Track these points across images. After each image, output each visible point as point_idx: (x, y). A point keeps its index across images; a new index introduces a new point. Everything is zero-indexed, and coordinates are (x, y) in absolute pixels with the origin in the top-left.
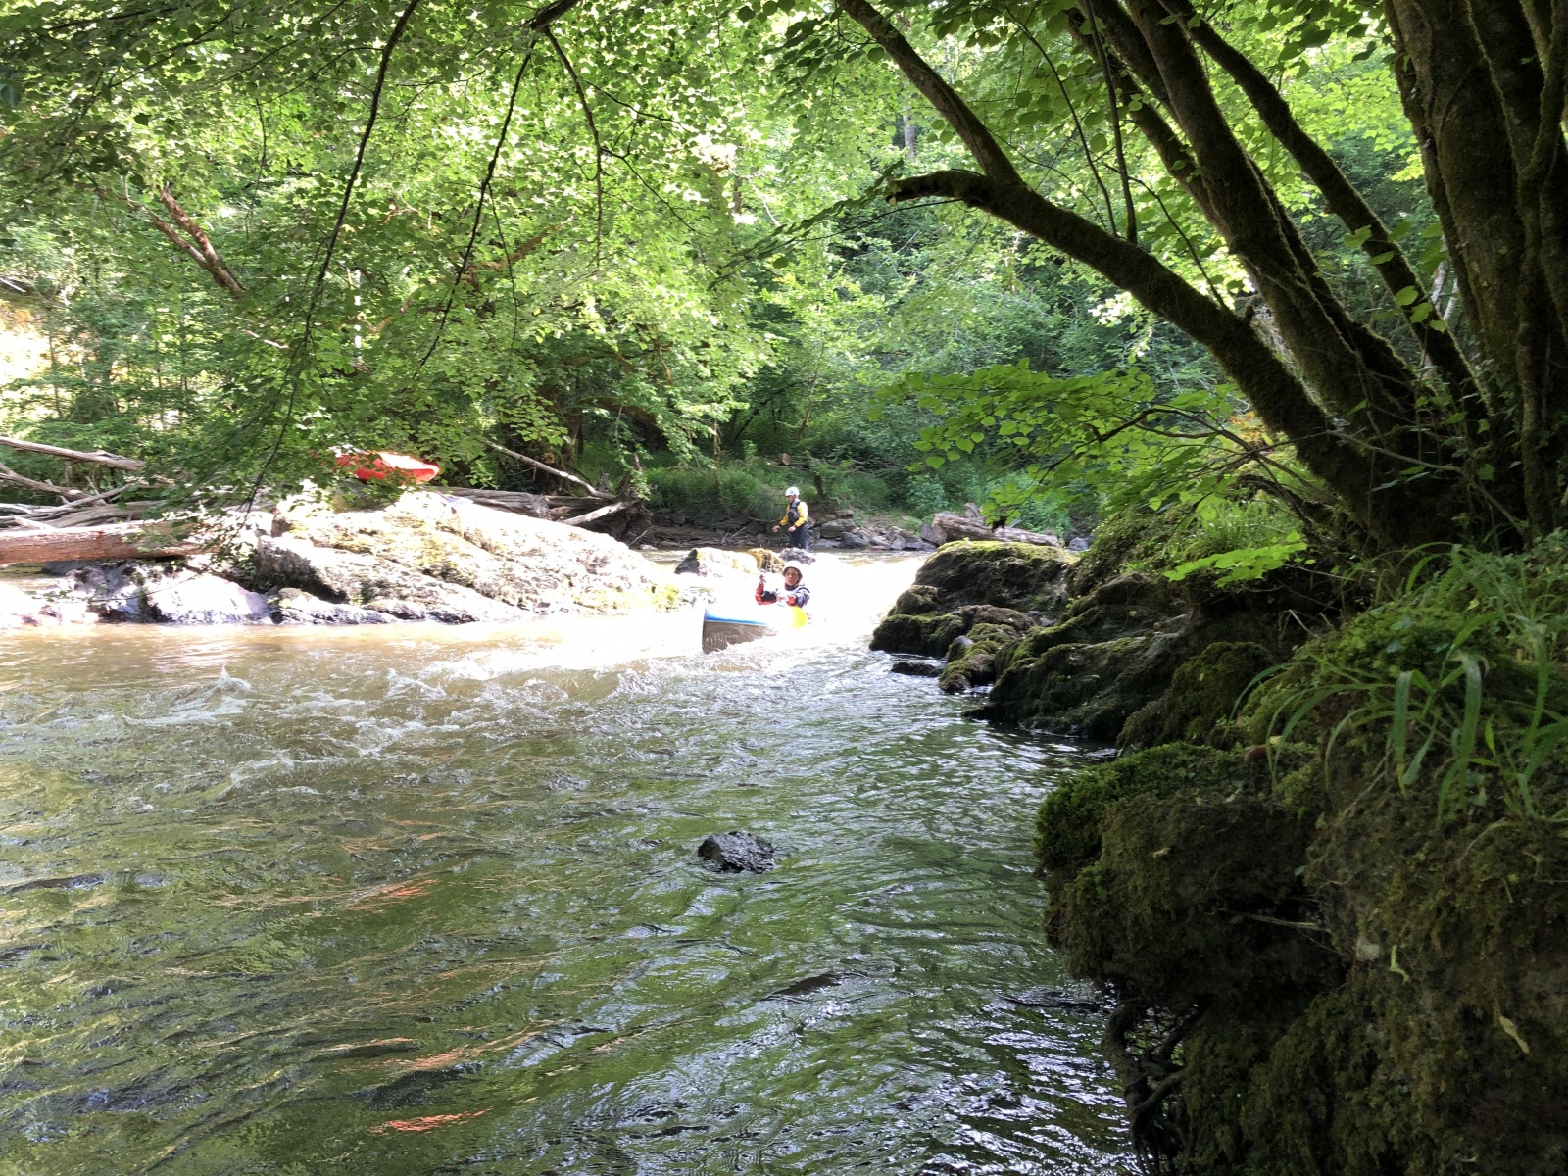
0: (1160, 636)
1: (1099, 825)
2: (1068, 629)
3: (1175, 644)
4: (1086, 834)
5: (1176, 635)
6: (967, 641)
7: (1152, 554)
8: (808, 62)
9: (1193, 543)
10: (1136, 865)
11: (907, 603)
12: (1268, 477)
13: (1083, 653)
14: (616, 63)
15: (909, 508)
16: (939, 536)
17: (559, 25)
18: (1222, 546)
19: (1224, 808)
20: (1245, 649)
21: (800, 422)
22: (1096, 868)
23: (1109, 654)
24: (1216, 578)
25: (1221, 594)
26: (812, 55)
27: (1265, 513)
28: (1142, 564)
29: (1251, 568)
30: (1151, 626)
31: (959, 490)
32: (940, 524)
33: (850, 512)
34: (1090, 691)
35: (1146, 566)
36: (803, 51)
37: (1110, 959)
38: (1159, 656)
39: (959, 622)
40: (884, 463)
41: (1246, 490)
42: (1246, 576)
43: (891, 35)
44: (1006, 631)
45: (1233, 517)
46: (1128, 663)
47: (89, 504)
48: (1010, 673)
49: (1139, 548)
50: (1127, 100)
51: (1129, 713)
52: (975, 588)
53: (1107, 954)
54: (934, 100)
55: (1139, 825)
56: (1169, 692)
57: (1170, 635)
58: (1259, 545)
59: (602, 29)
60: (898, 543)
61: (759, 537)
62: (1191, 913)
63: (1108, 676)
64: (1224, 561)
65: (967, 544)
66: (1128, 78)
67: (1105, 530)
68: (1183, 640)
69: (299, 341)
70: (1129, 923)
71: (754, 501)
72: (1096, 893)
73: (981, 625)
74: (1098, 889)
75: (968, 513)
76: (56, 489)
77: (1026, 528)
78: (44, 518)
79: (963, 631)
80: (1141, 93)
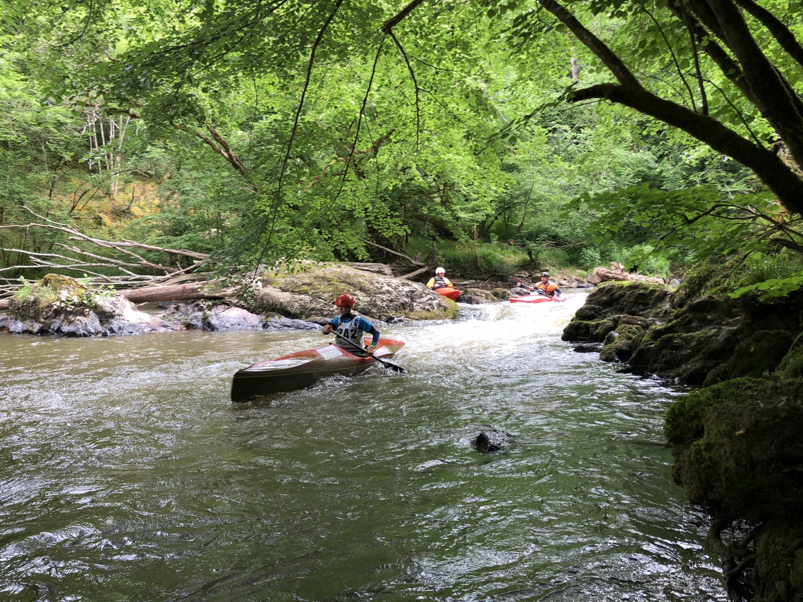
0: (726, 328)
1: (703, 420)
2: (673, 326)
3: (734, 333)
4: (694, 425)
5: (735, 328)
6: (615, 334)
7: (719, 285)
8: (525, 35)
9: (743, 278)
10: (726, 440)
11: (581, 314)
12: (789, 239)
13: (682, 338)
14: (425, 44)
15: (580, 266)
16: (597, 280)
17: (396, 29)
18: (761, 278)
19: (776, 409)
20: (778, 334)
21: (520, 222)
22: (701, 442)
23: (696, 339)
24: (759, 296)
25: (762, 304)
26: (526, 31)
27: (787, 260)
28: (714, 290)
29: (780, 290)
30: (720, 324)
31: (607, 255)
32: (597, 274)
33: (547, 268)
34: (686, 359)
35: (716, 292)
36: (522, 29)
37: (712, 491)
38: (725, 340)
39: (611, 323)
40: (565, 243)
41: (775, 247)
42: (777, 295)
43: (568, 17)
44: (637, 328)
45: (767, 263)
46: (708, 344)
47: (178, 275)
48: (641, 350)
49: (712, 281)
50: (700, 40)
51: (709, 370)
52: (619, 306)
53: (711, 488)
54: (592, 49)
55: (726, 418)
56: (733, 358)
57: (732, 328)
58: (784, 277)
59: (418, 29)
60: (575, 284)
61: (499, 282)
62: (759, 466)
63: (697, 350)
64: (763, 286)
65: (613, 282)
66: (701, 27)
67: (691, 273)
68: (740, 331)
69: (276, 192)
70: (722, 471)
71: (495, 264)
72: (702, 455)
73: (623, 325)
74: (703, 453)
75: (613, 268)
76: (164, 268)
77: (646, 275)
78: (159, 281)
79: (613, 328)
80: (708, 35)
